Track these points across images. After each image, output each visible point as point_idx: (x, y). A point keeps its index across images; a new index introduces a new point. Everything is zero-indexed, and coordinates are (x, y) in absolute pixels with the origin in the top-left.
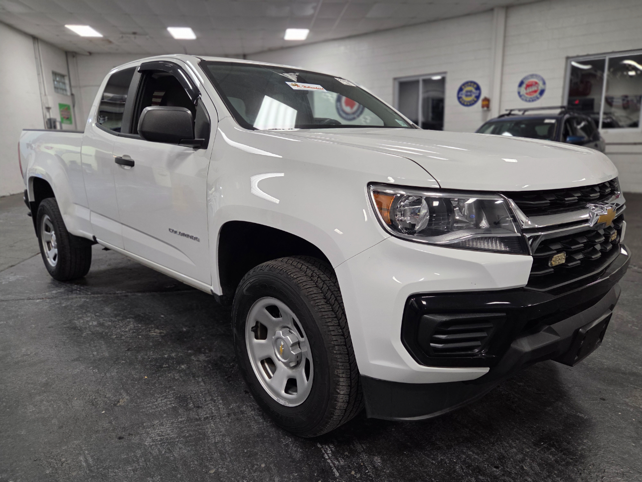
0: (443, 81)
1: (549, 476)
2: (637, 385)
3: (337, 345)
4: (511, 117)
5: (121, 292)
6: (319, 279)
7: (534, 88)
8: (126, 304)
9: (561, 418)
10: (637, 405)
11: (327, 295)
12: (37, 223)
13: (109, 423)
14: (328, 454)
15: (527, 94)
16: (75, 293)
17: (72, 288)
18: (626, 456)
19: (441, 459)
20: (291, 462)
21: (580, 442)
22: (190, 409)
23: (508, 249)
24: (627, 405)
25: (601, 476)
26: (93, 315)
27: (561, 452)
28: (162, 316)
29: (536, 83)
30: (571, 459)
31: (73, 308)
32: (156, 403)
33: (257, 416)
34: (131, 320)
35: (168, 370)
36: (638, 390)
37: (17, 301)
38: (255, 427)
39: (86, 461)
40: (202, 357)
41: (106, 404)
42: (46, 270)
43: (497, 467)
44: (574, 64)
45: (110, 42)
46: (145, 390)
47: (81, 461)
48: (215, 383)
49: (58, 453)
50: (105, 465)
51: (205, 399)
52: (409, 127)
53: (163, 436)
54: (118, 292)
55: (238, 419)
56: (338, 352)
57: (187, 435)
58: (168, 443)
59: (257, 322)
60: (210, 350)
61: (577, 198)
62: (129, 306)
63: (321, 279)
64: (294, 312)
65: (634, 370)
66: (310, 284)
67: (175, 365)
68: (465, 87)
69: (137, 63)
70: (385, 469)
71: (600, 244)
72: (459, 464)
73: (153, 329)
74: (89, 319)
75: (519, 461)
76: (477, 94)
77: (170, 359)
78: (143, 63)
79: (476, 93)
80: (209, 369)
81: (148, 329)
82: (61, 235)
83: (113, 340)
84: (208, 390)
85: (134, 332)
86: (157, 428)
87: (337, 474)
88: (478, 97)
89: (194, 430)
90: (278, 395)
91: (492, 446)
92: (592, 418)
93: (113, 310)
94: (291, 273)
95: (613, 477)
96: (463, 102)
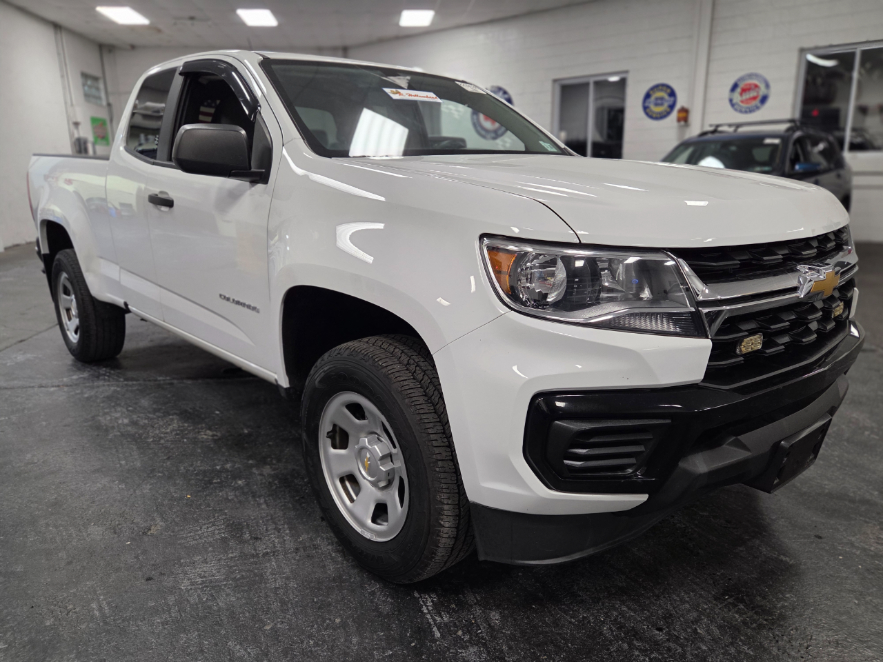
0: (622, 83)
1: (732, 643)
2: (869, 518)
3: (440, 460)
4: (717, 135)
5: (164, 378)
6: (418, 368)
7: (753, 94)
8: (169, 396)
9: (756, 563)
10: (866, 547)
11: (427, 390)
12: (53, 284)
13: (135, 557)
14: (427, 606)
15: (742, 102)
16: (102, 380)
17: (99, 372)
18: (844, 618)
19: (583, 616)
20: (376, 616)
21: (781, 596)
22: (246, 542)
23: (678, 330)
24: (852, 544)
25: (806, 644)
26: (125, 410)
27: (753, 610)
28: (217, 412)
29: (756, 86)
30: (766, 620)
31: (98, 401)
32: (200, 532)
33: (335, 552)
34: (175, 417)
35: (220, 487)
36: (870, 525)
37: (24, 390)
38: (331, 569)
39: (100, 609)
40: (267, 470)
41: (132, 533)
42: (65, 347)
43: (660, 629)
44: (811, 58)
45: (159, 31)
46: (186, 513)
47: (94, 609)
48: (282, 506)
49: (64, 598)
50: (125, 615)
51: (267, 528)
52: (560, 152)
53: (205, 577)
54: (161, 378)
55: (309, 556)
56: (442, 470)
57: (238, 576)
58: (213, 587)
59: (335, 426)
60: (279, 460)
61: (781, 257)
62: (174, 398)
63: (421, 368)
64: (383, 413)
65: (868, 496)
66: (405, 375)
67: (230, 481)
68: (654, 92)
69: (178, 62)
70: (504, 628)
71: (818, 321)
72: (607, 624)
73: (204, 430)
74: (118, 415)
75: (692, 622)
76: (671, 103)
77: (223, 472)
78: (186, 63)
79: (669, 100)
80: (274, 487)
81: (197, 430)
82: (83, 300)
83: (149, 444)
84: (272, 516)
85: (177, 434)
86: (199, 566)
87: (438, 635)
88: (672, 107)
89: (248, 571)
90: (362, 524)
91: (656, 600)
92: (800, 564)
93: (151, 403)
94: (378, 359)
95: (823, 647)
96: (650, 114)
